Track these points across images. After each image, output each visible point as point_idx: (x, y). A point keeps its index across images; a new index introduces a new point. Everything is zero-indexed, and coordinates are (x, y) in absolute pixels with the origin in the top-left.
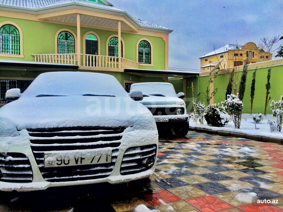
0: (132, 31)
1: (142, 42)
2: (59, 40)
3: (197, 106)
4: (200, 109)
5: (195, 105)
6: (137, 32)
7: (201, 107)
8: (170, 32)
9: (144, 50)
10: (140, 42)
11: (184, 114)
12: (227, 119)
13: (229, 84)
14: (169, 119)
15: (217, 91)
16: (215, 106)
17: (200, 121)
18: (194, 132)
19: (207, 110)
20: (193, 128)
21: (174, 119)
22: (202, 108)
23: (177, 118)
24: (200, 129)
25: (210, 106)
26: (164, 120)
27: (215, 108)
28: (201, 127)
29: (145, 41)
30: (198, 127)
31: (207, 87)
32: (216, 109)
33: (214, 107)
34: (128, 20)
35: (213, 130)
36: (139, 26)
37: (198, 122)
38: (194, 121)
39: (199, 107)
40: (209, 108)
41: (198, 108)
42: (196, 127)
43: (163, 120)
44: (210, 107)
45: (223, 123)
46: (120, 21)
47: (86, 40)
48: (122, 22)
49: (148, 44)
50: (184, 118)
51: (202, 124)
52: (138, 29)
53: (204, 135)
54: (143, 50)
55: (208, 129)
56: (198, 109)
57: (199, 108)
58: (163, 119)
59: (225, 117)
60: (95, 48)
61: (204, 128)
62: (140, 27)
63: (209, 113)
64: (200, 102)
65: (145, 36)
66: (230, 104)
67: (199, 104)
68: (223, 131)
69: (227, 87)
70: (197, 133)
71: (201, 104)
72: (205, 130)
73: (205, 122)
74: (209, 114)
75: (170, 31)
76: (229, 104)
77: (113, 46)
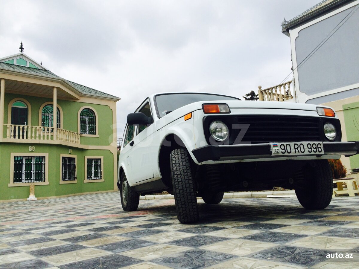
0: (72, 98)
8: (117, 100)
10: (83, 110)
29: (88, 109)
46: (55, 87)
47: (12, 108)
48: (58, 88)
49: (93, 112)
52: (80, 96)
54: (86, 119)
60: (25, 117)
62: (82, 94)
65: (88, 104)
77: (48, 114)
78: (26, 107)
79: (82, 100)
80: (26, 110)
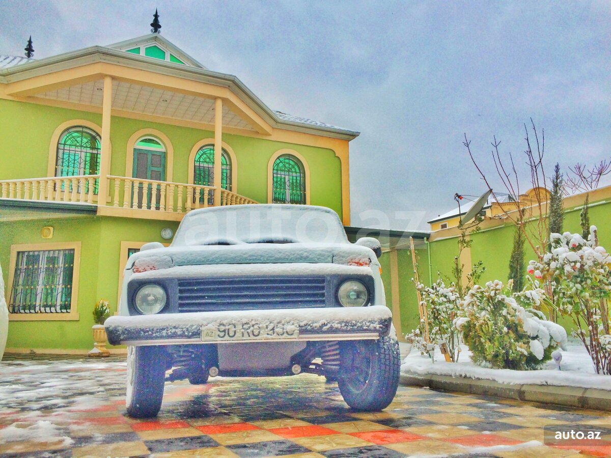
0: (257, 133)
1: (282, 159)
2: (61, 146)
3: (431, 295)
4: (440, 307)
5: (424, 293)
6: (268, 134)
7: (445, 296)
8: (351, 137)
9: (287, 177)
10: (278, 158)
11: (373, 304)
12: (552, 338)
13: (514, 252)
14: (302, 324)
15: (484, 269)
16: (498, 287)
17: (444, 351)
18: (426, 391)
19: (469, 304)
20: (419, 375)
21: (324, 325)
22: (449, 301)
23: (340, 323)
24: (448, 380)
25: (480, 288)
26: (276, 330)
27: (499, 297)
28: (450, 373)
29: (290, 156)
30: (439, 373)
31: (456, 259)
32: (503, 300)
33: (495, 294)
34: (243, 101)
35: (500, 381)
36: (274, 120)
37: (439, 356)
38: (422, 353)
39: (436, 299)
40: (475, 298)
41: (433, 303)
42: (432, 371)
43: (273, 329)
44: (478, 295)
45: (540, 356)
46: (220, 98)
47: (135, 149)
48: (225, 101)
49: (298, 163)
50: (371, 322)
51: (453, 361)
52: (273, 128)
53: (470, 405)
54: (285, 178)
55: (478, 379)
56: (433, 306)
57: (440, 304)
58: (270, 327)
59: (545, 329)
60: (160, 169)
61: (463, 375)
62: (277, 122)
63: (477, 315)
64: (438, 281)
65: (289, 145)
66: (568, 268)
67: (438, 289)
68: (547, 385)
69: (510, 261)
70: (436, 396)
71: (443, 285)
72: (466, 382)
73: (464, 353)
74: (477, 318)
75: (353, 135)
76: (562, 268)
77: (206, 165)
78: (163, 150)
79: (276, 136)
80: (164, 155)
